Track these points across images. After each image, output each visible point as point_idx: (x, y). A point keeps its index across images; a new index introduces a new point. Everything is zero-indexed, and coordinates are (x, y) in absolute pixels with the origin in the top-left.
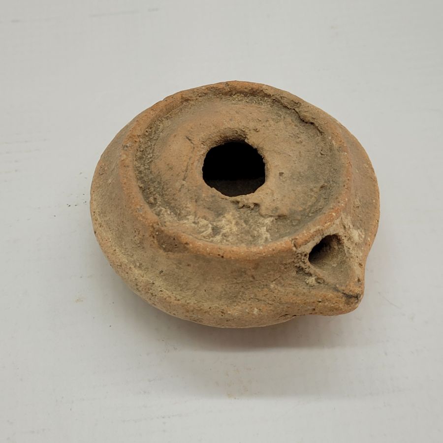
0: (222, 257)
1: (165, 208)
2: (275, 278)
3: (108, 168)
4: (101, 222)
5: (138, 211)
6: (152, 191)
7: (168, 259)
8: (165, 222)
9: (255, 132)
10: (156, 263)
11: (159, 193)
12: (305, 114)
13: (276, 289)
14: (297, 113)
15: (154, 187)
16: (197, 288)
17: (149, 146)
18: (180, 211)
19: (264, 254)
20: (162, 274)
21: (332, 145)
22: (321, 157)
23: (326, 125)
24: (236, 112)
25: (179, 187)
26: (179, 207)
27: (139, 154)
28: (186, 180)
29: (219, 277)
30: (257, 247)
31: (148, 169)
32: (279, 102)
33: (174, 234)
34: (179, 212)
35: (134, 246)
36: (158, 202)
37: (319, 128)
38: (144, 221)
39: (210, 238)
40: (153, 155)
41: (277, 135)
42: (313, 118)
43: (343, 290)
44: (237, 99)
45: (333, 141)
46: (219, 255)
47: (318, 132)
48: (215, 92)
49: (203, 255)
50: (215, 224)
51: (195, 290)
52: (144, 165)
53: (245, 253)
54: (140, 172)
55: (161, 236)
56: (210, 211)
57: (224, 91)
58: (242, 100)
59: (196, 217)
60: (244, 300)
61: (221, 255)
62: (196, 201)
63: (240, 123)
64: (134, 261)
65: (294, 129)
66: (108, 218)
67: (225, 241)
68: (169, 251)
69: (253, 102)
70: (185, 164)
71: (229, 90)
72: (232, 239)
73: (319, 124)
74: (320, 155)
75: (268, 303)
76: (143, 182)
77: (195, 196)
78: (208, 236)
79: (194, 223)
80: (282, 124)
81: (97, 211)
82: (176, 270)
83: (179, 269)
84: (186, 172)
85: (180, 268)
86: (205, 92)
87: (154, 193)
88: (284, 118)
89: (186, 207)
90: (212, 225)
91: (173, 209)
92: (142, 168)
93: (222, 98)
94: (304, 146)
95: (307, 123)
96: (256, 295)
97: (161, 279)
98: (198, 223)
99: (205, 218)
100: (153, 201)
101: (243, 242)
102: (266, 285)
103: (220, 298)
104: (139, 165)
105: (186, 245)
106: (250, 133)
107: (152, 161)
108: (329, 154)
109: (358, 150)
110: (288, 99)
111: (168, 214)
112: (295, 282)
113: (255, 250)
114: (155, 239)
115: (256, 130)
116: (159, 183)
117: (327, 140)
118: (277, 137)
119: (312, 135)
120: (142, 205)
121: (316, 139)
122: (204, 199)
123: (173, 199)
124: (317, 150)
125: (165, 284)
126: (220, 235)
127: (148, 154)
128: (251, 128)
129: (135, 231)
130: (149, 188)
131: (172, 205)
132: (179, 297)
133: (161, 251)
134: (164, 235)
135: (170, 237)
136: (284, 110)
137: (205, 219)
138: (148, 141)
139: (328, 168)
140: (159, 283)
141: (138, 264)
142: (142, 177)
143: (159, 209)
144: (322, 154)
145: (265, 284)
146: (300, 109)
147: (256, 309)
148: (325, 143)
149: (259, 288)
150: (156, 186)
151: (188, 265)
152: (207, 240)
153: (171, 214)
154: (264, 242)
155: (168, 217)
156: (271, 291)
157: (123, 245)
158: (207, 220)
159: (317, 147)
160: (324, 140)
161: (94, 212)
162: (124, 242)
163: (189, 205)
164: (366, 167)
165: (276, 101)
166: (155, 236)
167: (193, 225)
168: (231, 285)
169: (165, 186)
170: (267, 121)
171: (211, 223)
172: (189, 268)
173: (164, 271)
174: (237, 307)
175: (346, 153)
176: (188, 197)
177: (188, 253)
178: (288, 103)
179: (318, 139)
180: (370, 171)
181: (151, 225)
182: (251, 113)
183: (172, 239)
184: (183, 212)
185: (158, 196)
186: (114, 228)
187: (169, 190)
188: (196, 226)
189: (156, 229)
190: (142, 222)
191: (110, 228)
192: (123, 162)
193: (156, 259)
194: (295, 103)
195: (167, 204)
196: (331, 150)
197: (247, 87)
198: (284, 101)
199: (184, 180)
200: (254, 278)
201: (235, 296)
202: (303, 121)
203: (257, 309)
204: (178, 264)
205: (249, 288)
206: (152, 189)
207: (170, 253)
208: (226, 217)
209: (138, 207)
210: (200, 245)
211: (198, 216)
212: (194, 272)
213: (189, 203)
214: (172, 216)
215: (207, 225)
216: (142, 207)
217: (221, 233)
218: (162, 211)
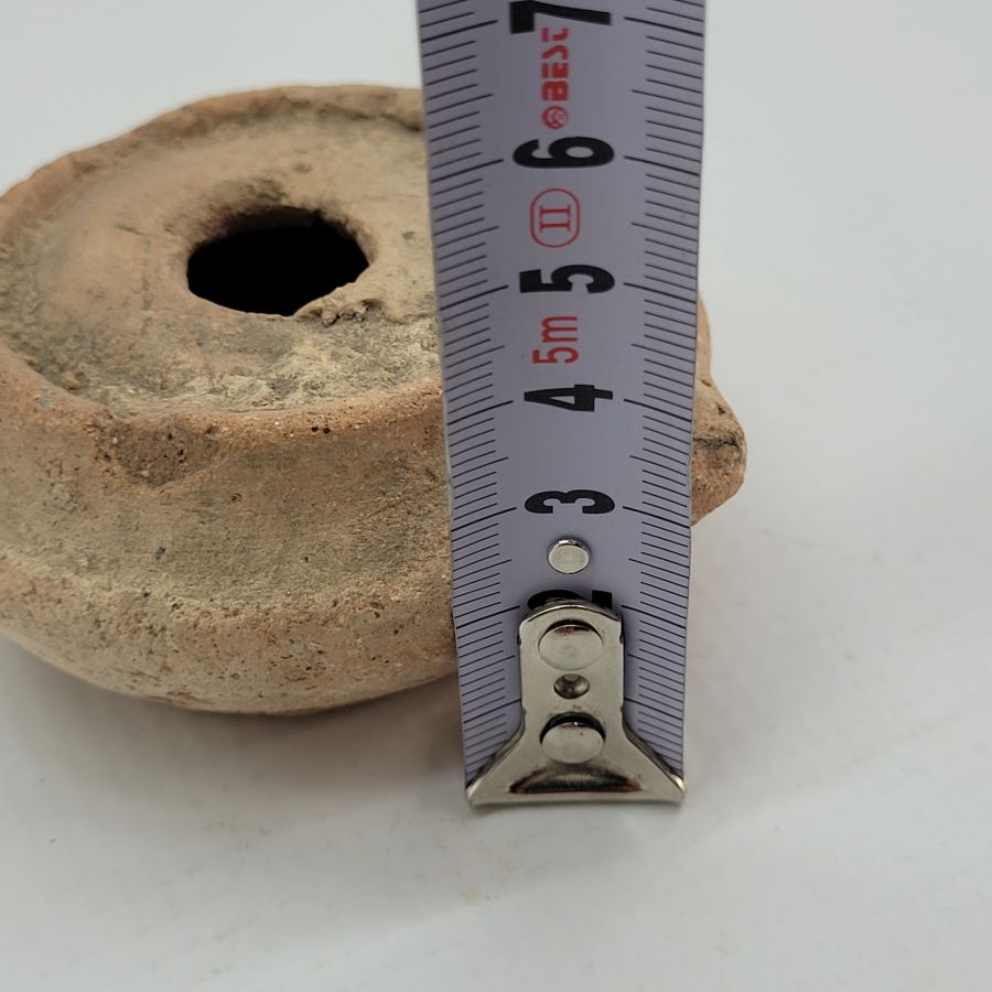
0: (327, 431)
1: (118, 385)
5: (39, 406)
6: (65, 361)
7: (168, 504)
8: (129, 409)
9: (300, 173)
10: (138, 533)
11: (87, 358)
14: (393, 117)
15: (68, 350)
16: (280, 559)
17: (21, 280)
18: (162, 377)
20: (164, 558)
25: (140, 326)
26: (155, 368)
28: (153, 306)
29: (334, 504)
30: (416, 383)
31: (37, 323)
32: (335, 110)
33: (165, 425)
34: (159, 381)
35: (54, 518)
36: (92, 379)
38: (66, 422)
39: (272, 403)
40: (38, 293)
46: (315, 429)
48: (159, 135)
49: (270, 445)
50: (273, 377)
51: (275, 567)
52: (22, 320)
53: (387, 404)
54: (16, 335)
55: (129, 443)
56: (249, 356)
57: (183, 126)
58: (237, 137)
59: (212, 377)
60: (426, 549)
61: (321, 427)
62: (200, 344)
64: (71, 558)
67: (317, 397)
68: (164, 479)
70: (137, 275)
71: (194, 120)
72: (336, 389)
76: (33, 351)
77: (193, 333)
78: (267, 400)
79: (212, 391)
80: (362, 145)
82: (203, 529)
83: (210, 521)
84: (147, 290)
85: (212, 518)
86: (133, 143)
87: (73, 363)
89: (177, 364)
90: (266, 379)
91: (139, 380)
93: (182, 148)
97: (164, 575)
98: (225, 388)
99: (240, 372)
100: (75, 382)
101: (369, 387)
103: (354, 566)
105: (209, 436)
107: (41, 304)
111: (130, 395)
113: (412, 389)
114: (115, 461)
115: (302, 170)
116: (79, 338)
120: (46, 387)
122: (221, 333)
123: (132, 357)
125: (182, 583)
126: (301, 389)
128: (284, 170)
129: (49, 472)
130: (54, 360)
131: (134, 372)
132: (233, 604)
133: (143, 490)
134: (136, 438)
135: (155, 437)
137: (242, 375)
140: (163, 587)
141: (84, 562)
142: (26, 344)
143: (100, 391)
146: (398, 107)
150: (73, 348)
151: (234, 499)
152: (267, 407)
153: (138, 394)
155: (132, 400)
157: (24, 531)
158: (249, 375)
162: (23, 525)
163: (182, 356)
165: (329, 112)
166: (112, 453)
167: (212, 397)
168: (375, 518)
169: (99, 340)
170: (323, 148)
171: (262, 376)
172: (238, 505)
173: (167, 546)
174: (411, 575)
176: (173, 340)
177: (223, 456)
178: (361, 105)
181: (89, 422)
183: (164, 438)
184: (172, 376)
185: (86, 365)
187: (113, 341)
188: (222, 397)
189: (107, 431)
190: (60, 431)
193: (135, 523)
194: (380, 97)
195: (121, 372)
198: (351, 104)
199: (145, 309)
200: (434, 478)
204: (203, 508)
205: (430, 512)
206: (64, 357)
207: (169, 484)
208: (299, 352)
209: (38, 396)
210: (252, 420)
211: (218, 374)
212: (256, 515)
213: (180, 353)
214: (145, 396)
215: (252, 386)
216: (49, 392)
217: (300, 385)
218: (112, 394)
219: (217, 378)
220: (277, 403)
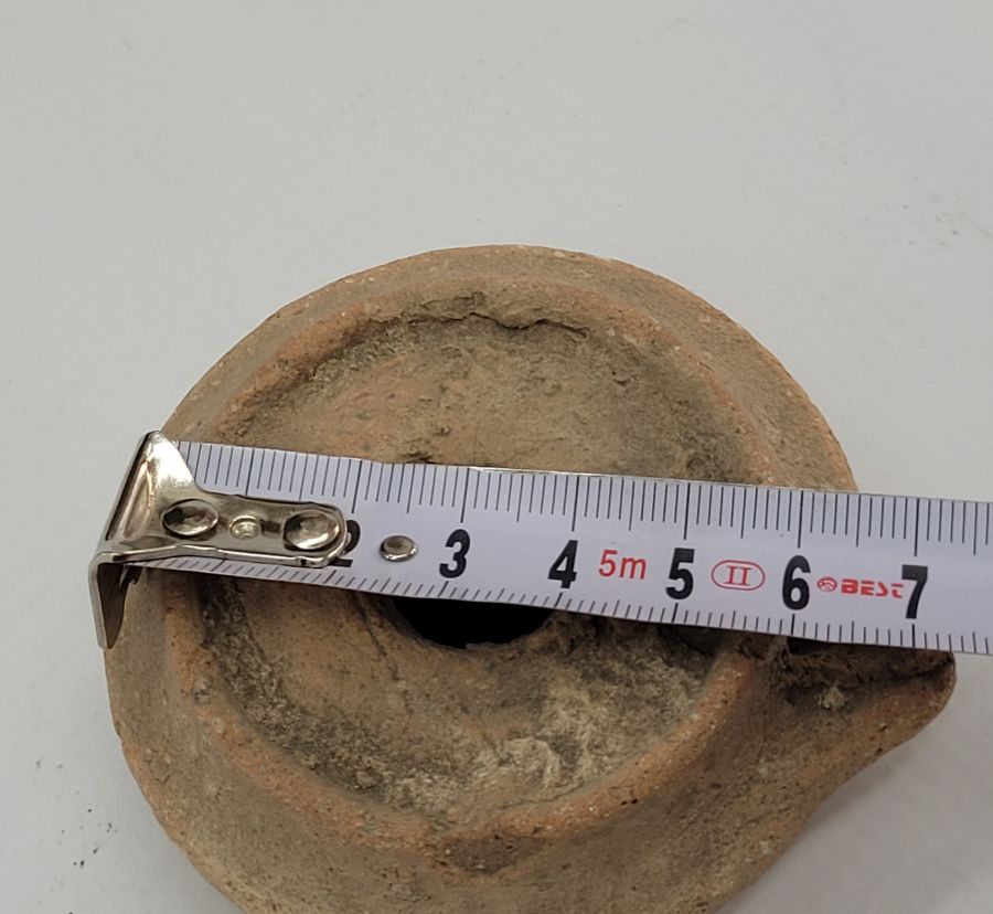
0: (635, 801)
1: (412, 776)
2: (758, 751)
3: (171, 755)
4: (266, 897)
5: (364, 833)
6: (347, 755)
7: (508, 885)
8: (443, 812)
9: (442, 439)
10: (485, 910)
11: (367, 749)
12: (513, 312)
13: (775, 771)
14: (486, 317)
15: (344, 742)
16: (614, 896)
17: (242, 649)
18: (449, 760)
19: (713, 727)
21: (630, 349)
22: (627, 391)
23: (578, 307)
24: (360, 417)
25: (403, 704)
26: (440, 751)
27: (237, 687)
28: (400, 675)
29: (647, 842)
30: (687, 722)
31: (290, 706)
32: (424, 319)
33: (489, 829)
34: (449, 764)
35: (400, 906)
36: (385, 773)
37: (566, 324)
38: (397, 845)
39: (571, 778)
40: (271, 665)
41: (495, 411)
42: (536, 310)
43: (916, 669)
44: (327, 379)
45: (626, 337)
46: (624, 803)
47: (570, 333)
48: (268, 400)
49: (589, 828)
50: (550, 734)
51: (610, 904)
52: (274, 705)
53: (674, 756)
54: (279, 729)
55: (460, 850)
56: (513, 710)
57: (287, 384)
58: (340, 374)
59: (494, 748)
60: (727, 844)
61: (629, 799)
62: (465, 710)
63: (394, 442)
65: (516, 364)
66: (280, 880)
67: (606, 758)
68: (499, 867)
69: (369, 360)
71: (297, 372)
72: (617, 744)
73: (561, 316)
74: (620, 387)
75: (780, 811)
76: (308, 748)
77: (452, 698)
78: (564, 776)
79: (502, 763)
80: (478, 372)
81: (234, 877)
82: (543, 895)
83: (548, 888)
84: (385, 654)
85: (549, 886)
86: (248, 416)
87: (356, 757)
88: (470, 351)
89: (457, 741)
90: (544, 738)
91: (428, 765)
92: (275, 716)
93: (293, 402)
94: (571, 392)
95: (526, 328)
96: (744, 817)
98: (511, 756)
99: (515, 734)
100: (369, 780)
101: (644, 733)
102: (751, 778)
103: (675, 880)
104: (261, 713)
105: (536, 836)
106: (433, 447)
107: (280, 682)
108: (638, 370)
109: (657, 292)
110: (445, 301)
111: (430, 785)
112: (801, 724)
114: (452, 866)
115: (442, 433)
116: (347, 726)
117: (609, 341)
118: (497, 415)
119: (562, 348)
120: (361, 812)
121: (579, 353)
122: (476, 690)
123: (410, 741)
124: (606, 381)
126: (586, 753)
127: (258, 670)
128: (426, 436)
129: (384, 876)
130: (333, 754)
131: (420, 756)
133: (481, 880)
134: (466, 845)
135: (485, 842)
136: (451, 331)
137: (519, 737)
138: (228, 635)
139: (662, 406)
142: (296, 738)
143: (400, 789)
144: (620, 383)
145: (746, 778)
146: (490, 308)
147: (763, 843)
148: (607, 352)
149: (739, 796)
150: (348, 738)
151: (564, 867)
152: (570, 786)
153: (435, 782)
154: (689, 697)
155: (435, 792)
156: (769, 782)
158: (526, 736)
159: (598, 373)
160: (598, 343)
161: (229, 884)
163: (458, 732)
164: (708, 325)
165: (417, 322)
166: (447, 861)
167: (504, 770)
168: (681, 838)
169: (367, 725)
170: (443, 389)
171: (538, 734)
172: (570, 870)
174: (723, 870)
175: (677, 348)
176: (438, 712)
177: (551, 845)
178: (449, 309)
179: (583, 350)
180: (721, 324)
181: (421, 845)
182: (393, 396)
183: (491, 841)
184: (458, 756)
185: (370, 759)
186: (316, 893)
187: (385, 726)
188: (512, 767)
189: (439, 846)
190: (391, 851)
191: (303, 900)
192: (228, 737)
193: (480, 903)
194: (466, 299)
195: (406, 763)
196: (637, 361)
197: (331, 336)
198: (438, 312)
199: (396, 679)
200: (719, 786)
201: (704, 853)
202: (514, 329)
203: (765, 840)
204: (540, 881)
205: (721, 813)
206: (343, 750)
207: (503, 870)
208: (558, 696)
209: (359, 824)
210: (568, 811)
211: (498, 742)
212: (585, 872)
213: (453, 727)
214: (442, 783)
215: (534, 748)
216: (368, 817)
217: (584, 746)
218: (412, 789)
219: (499, 747)
220: (575, 778)
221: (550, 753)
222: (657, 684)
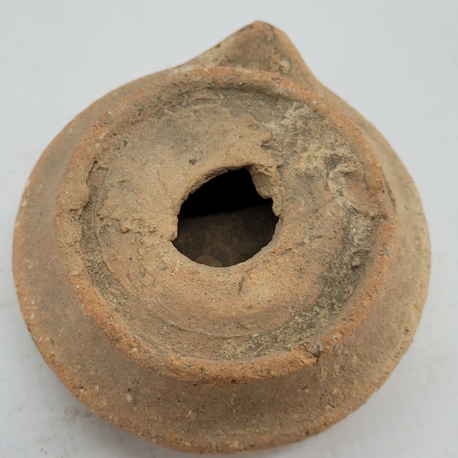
1: (353, 238)
9: (159, 230)
11: (341, 260)
15: (338, 273)
18: (343, 219)
25: (317, 240)
26: (339, 223)
28: (301, 241)
30: (317, 107)
31: (318, 304)
33: (381, 194)
34: (345, 219)
36: (352, 251)
37: (89, 170)
40: (295, 316)
45: (101, 138)
50: (325, 171)
59: (334, 197)
62: (317, 210)
67: (338, 143)
72: (330, 138)
74: (128, 145)
77: (310, 217)
78: (350, 161)
79: (342, 195)
84: (290, 249)
87: (345, 266)
89: (333, 214)
90: (328, 174)
91: (346, 230)
92: (324, 312)
98: (337, 191)
99: (326, 187)
101: (323, 126)
104: (322, 320)
111: (357, 229)
116: (329, 271)
120: (379, 256)
122: (305, 206)
123: (335, 238)
124: (123, 152)
126: (335, 152)
127: (298, 324)
131: (342, 233)
137: (328, 186)
143: (360, 243)
144: (125, 145)
150: (335, 271)
152: (355, 157)
153: (354, 227)
154: (303, 107)
155: (360, 226)
158: (327, 183)
159: (119, 156)
163: (329, 214)
167: (345, 193)
171: (325, 177)
178: (77, 230)
184: (341, 215)
185: (345, 259)
187: (329, 251)
188: (343, 190)
195: (346, 241)
206: (342, 273)
208: (305, 167)
210: (369, 157)
211: (332, 196)
213: (326, 216)
214: (354, 223)
215: (333, 180)
216: (382, 253)
217: (332, 152)
218: (360, 237)
219: (334, 195)
220: (350, 156)
221: (336, 170)
222: (296, 122)
